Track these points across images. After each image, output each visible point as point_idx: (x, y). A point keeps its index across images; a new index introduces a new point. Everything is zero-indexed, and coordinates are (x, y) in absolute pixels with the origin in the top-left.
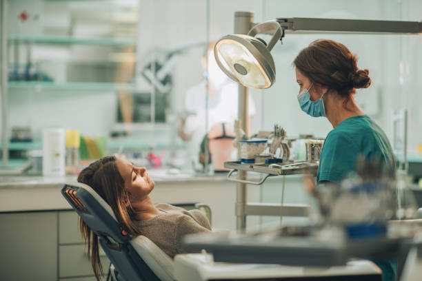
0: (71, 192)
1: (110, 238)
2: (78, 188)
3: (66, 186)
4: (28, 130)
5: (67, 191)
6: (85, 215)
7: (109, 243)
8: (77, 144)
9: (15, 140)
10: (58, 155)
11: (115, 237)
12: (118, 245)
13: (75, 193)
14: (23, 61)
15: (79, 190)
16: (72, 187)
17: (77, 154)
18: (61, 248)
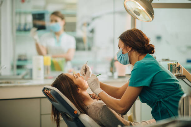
0: (47, 91)
1: (67, 115)
2: (51, 89)
3: (45, 88)
4: (25, 56)
5: (45, 91)
6: (55, 103)
7: (67, 117)
8: (49, 64)
9: (19, 60)
10: (40, 69)
11: (70, 115)
12: (72, 119)
13: (49, 92)
14: (23, 22)
15: (51, 90)
16: (48, 89)
17: (50, 69)
18: (42, 116)
